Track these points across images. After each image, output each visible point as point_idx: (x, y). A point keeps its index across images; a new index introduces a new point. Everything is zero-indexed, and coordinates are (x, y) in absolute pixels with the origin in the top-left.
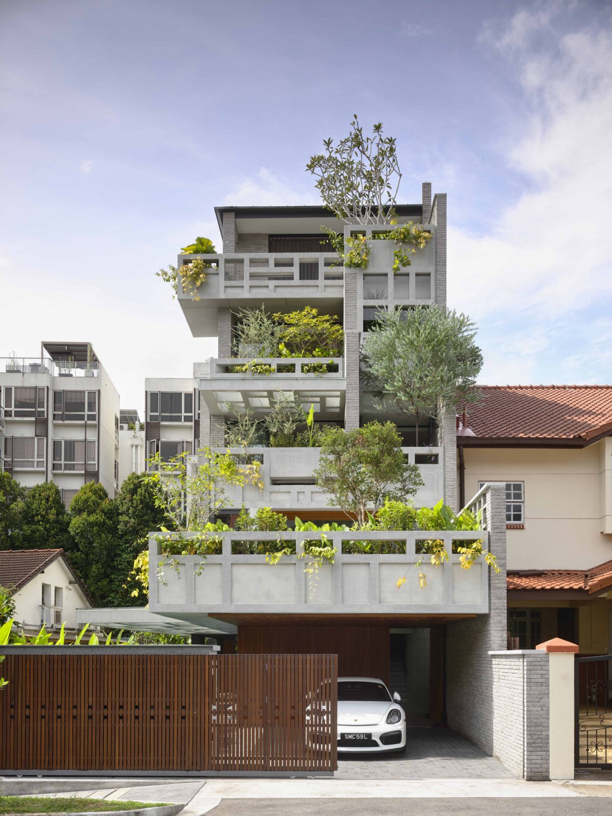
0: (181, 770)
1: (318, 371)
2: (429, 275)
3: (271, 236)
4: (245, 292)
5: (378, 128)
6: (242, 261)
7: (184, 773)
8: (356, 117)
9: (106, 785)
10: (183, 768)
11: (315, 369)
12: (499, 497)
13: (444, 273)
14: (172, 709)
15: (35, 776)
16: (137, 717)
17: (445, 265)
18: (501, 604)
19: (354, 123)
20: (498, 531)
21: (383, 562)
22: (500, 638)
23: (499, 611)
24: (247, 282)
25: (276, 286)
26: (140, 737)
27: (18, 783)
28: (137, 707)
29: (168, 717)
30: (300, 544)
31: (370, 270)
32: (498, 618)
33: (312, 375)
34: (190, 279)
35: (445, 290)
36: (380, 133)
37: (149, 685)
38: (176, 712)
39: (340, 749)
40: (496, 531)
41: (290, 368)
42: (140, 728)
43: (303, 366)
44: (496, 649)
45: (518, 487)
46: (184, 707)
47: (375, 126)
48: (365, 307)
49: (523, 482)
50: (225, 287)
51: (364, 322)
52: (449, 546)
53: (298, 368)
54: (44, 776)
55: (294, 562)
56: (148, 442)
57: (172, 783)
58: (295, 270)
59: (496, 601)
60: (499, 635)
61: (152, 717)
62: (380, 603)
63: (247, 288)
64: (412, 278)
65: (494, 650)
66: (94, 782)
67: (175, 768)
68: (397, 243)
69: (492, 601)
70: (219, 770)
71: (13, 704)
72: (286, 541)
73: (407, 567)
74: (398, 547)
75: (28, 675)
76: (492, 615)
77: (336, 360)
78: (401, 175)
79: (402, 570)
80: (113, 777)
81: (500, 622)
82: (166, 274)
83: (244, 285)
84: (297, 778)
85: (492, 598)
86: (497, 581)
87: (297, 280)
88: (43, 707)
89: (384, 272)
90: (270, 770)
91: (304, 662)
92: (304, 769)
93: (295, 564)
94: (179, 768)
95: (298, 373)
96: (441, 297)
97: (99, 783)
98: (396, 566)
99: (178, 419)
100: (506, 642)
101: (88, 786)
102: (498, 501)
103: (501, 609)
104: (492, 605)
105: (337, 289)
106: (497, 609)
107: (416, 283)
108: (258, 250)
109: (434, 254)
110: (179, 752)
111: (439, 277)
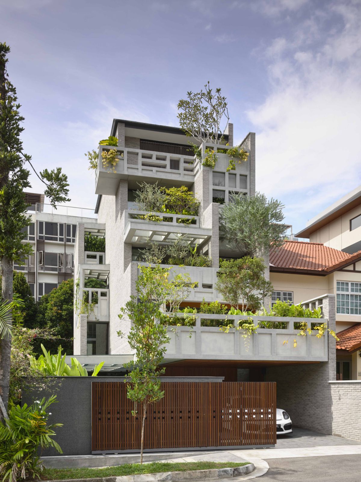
0: (197, 447)
1: (186, 223)
2: (246, 176)
3: (141, 140)
4: (140, 172)
5: (218, 91)
6: (137, 154)
7: (198, 448)
8: (209, 82)
9: (173, 456)
10: (198, 446)
11: (183, 221)
12: (332, 302)
13: (254, 176)
14: (191, 412)
15: (113, 454)
16: (172, 418)
17: (255, 172)
18: (334, 356)
19: (206, 85)
20: (332, 319)
21: (278, 333)
22: (333, 374)
23: (333, 360)
24: (140, 166)
25: (157, 171)
26: (174, 429)
27: (123, 458)
28: (172, 412)
29: (189, 417)
30: (237, 322)
31: (216, 169)
32: (332, 364)
33: (182, 224)
34: (108, 161)
35: (255, 185)
36: (219, 94)
37: (179, 399)
38: (193, 414)
39: (278, 433)
40: (331, 319)
41: (171, 219)
42: (174, 424)
43: (178, 219)
44: (331, 379)
45: (290, 294)
46: (198, 412)
47: (217, 89)
48: (213, 190)
49: (293, 292)
50: (128, 168)
51: (213, 198)
52: (309, 326)
53: (175, 220)
54: (119, 454)
55: (234, 332)
56: (38, 252)
57: (209, 454)
58: (168, 163)
59: (331, 355)
60: (333, 373)
61: (181, 418)
62: (277, 355)
63: (140, 170)
64: (238, 177)
65: (330, 380)
66: (167, 455)
67: (194, 446)
68: (230, 156)
69: (330, 355)
70: (217, 446)
71: (100, 411)
72: (230, 320)
73: (289, 336)
74: (284, 325)
75: (109, 394)
76: (329, 362)
77: (196, 218)
78: (229, 119)
79: (287, 337)
80: (173, 452)
81: (333, 366)
82: (91, 155)
83: (139, 168)
84: (257, 448)
85: (330, 353)
86: (331, 345)
87: (168, 169)
88: (118, 413)
89: (223, 171)
90: (244, 445)
91: (260, 386)
92: (260, 444)
93: (234, 333)
94: (196, 446)
95: (174, 222)
96: (253, 189)
97: (169, 455)
98: (284, 335)
99: (56, 239)
100: (336, 376)
101: (164, 458)
102: (332, 303)
103: (333, 359)
104: (329, 357)
105: (190, 177)
106: (332, 359)
107: (240, 180)
108: (134, 147)
109: (249, 165)
110: (196, 437)
111: (252, 178)
